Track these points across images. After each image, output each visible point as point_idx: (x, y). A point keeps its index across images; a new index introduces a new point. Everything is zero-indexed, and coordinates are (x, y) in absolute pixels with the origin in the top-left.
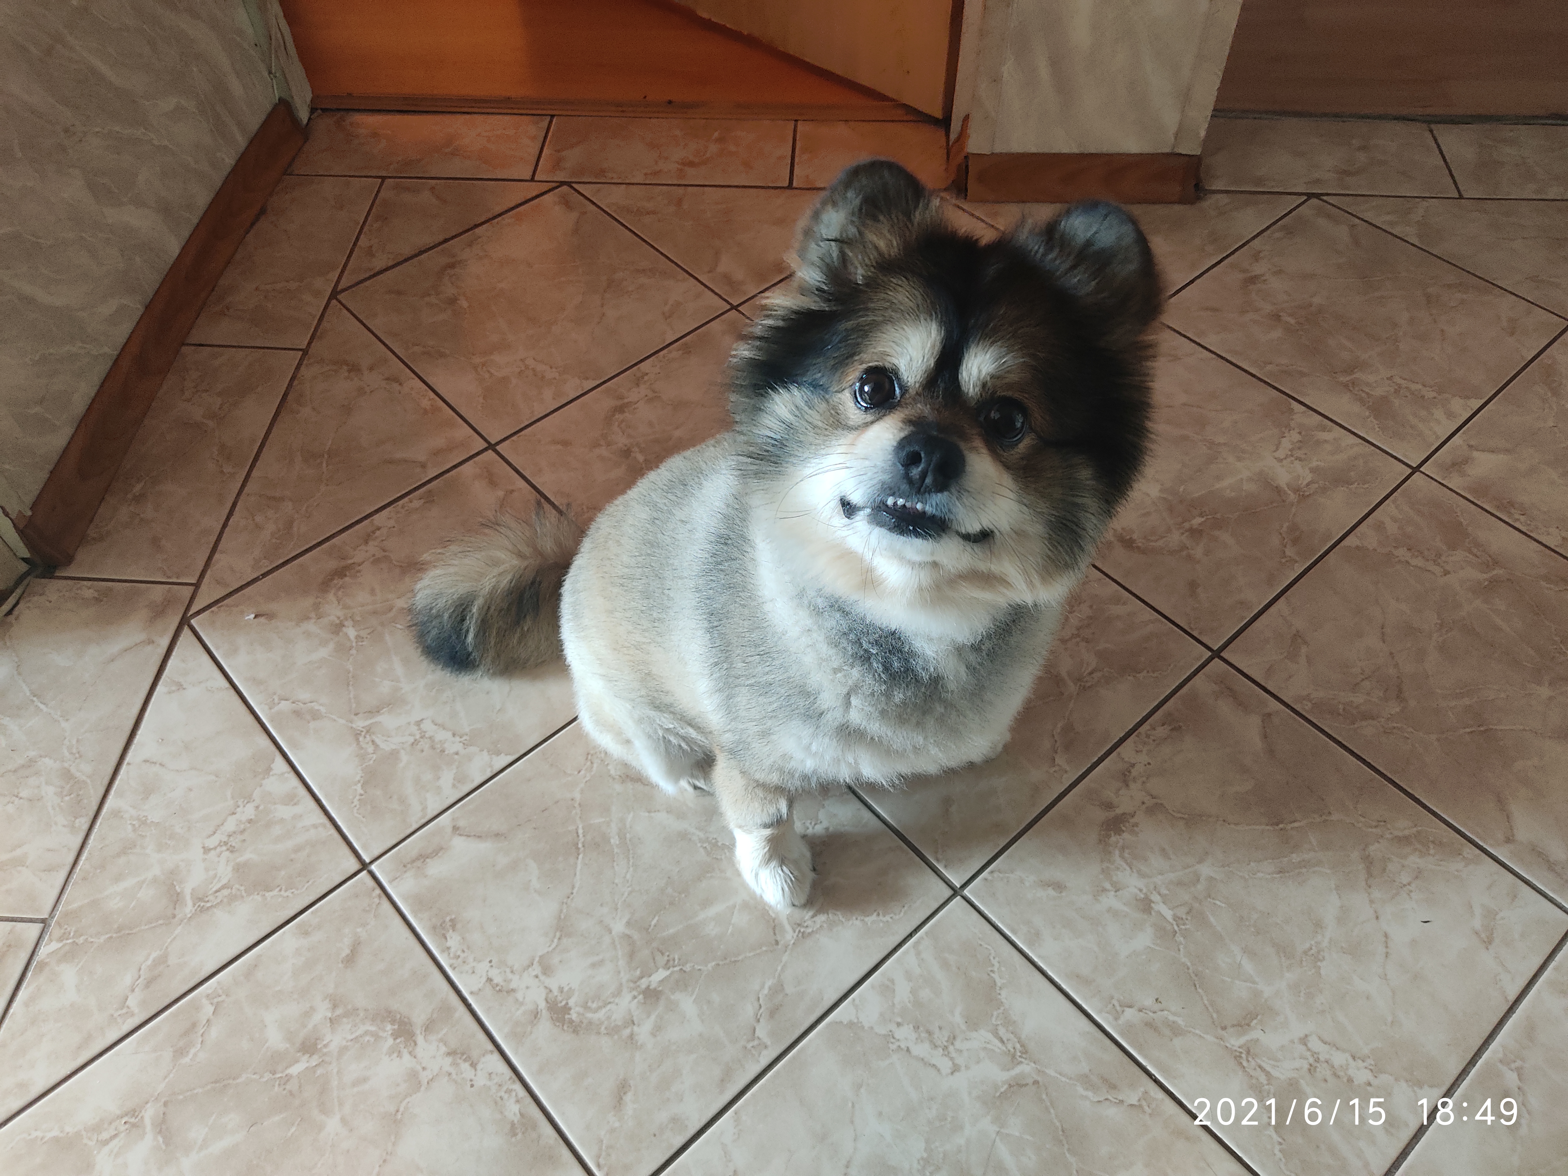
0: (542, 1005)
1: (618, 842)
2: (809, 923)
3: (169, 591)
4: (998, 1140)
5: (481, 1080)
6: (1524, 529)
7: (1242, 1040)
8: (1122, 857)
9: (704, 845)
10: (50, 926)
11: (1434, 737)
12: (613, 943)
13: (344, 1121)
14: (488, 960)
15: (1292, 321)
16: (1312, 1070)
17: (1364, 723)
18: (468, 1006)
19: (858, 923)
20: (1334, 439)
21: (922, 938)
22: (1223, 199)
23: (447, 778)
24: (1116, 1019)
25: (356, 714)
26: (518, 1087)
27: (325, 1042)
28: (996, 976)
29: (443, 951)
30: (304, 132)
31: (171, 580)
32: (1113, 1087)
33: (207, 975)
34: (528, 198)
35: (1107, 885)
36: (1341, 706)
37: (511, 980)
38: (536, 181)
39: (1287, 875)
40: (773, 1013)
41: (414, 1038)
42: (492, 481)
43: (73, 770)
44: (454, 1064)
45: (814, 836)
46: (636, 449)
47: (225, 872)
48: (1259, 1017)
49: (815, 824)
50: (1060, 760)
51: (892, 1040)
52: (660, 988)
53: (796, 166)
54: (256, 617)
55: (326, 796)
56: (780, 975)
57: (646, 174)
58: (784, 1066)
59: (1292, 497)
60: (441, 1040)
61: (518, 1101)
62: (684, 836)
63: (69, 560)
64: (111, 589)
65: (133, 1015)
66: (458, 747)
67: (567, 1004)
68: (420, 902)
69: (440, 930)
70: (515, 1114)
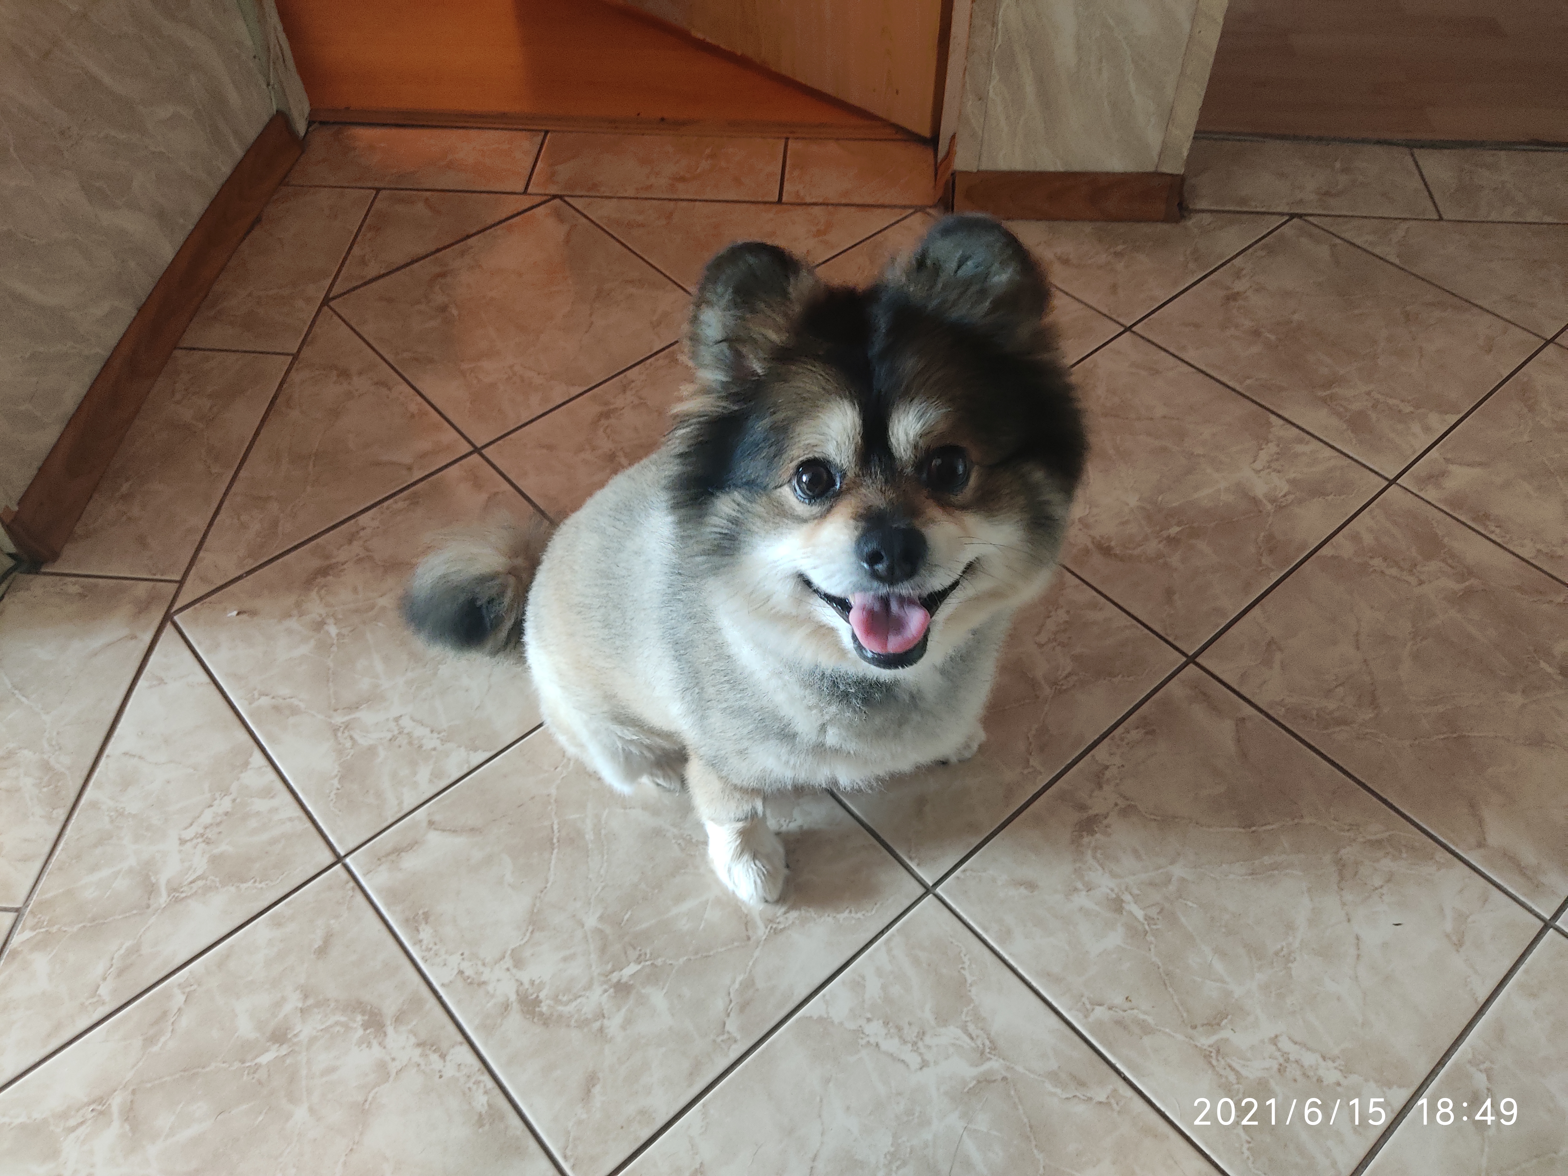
0: (513, 997)
1: (592, 838)
2: (781, 919)
3: (154, 587)
4: (965, 1137)
5: (450, 1071)
6: (1499, 540)
7: (1213, 1039)
8: (1094, 857)
9: (679, 842)
10: (23, 915)
11: (1407, 743)
12: (586, 937)
13: (311, 1110)
14: (460, 953)
15: (1273, 337)
16: (1281, 1070)
17: (1337, 729)
18: (439, 998)
19: (830, 919)
20: (1311, 452)
21: (893, 935)
22: (1207, 218)
23: (424, 773)
24: (1086, 1017)
25: (336, 710)
26: (486, 1078)
27: (295, 1032)
28: (966, 973)
29: (415, 944)
30: (301, 144)
31: (155, 577)
32: (1082, 1084)
33: (179, 965)
34: (520, 211)
35: (1079, 885)
36: (1314, 712)
37: (482, 973)
38: (530, 194)
39: (1259, 876)
40: (743, 1007)
41: (384, 1029)
42: (477, 483)
43: (52, 762)
44: (424, 1055)
45: (788, 833)
46: (620, 454)
47: (200, 864)
48: (1229, 1017)
49: (790, 822)
50: (1034, 762)
51: (862, 1035)
52: (631, 982)
53: (785, 183)
54: (238, 614)
55: (303, 790)
56: (751, 971)
57: (637, 189)
58: (754, 1060)
59: (1269, 507)
60: (411, 1031)
61: (486, 1093)
62: (659, 832)
63: (55, 556)
64: (96, 586)
65: (103, 1003)
66: (435, 743)
67: (538, 996)
68: (393, 895)
69: (413, 923)
70: (482, 1105)
